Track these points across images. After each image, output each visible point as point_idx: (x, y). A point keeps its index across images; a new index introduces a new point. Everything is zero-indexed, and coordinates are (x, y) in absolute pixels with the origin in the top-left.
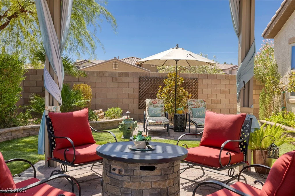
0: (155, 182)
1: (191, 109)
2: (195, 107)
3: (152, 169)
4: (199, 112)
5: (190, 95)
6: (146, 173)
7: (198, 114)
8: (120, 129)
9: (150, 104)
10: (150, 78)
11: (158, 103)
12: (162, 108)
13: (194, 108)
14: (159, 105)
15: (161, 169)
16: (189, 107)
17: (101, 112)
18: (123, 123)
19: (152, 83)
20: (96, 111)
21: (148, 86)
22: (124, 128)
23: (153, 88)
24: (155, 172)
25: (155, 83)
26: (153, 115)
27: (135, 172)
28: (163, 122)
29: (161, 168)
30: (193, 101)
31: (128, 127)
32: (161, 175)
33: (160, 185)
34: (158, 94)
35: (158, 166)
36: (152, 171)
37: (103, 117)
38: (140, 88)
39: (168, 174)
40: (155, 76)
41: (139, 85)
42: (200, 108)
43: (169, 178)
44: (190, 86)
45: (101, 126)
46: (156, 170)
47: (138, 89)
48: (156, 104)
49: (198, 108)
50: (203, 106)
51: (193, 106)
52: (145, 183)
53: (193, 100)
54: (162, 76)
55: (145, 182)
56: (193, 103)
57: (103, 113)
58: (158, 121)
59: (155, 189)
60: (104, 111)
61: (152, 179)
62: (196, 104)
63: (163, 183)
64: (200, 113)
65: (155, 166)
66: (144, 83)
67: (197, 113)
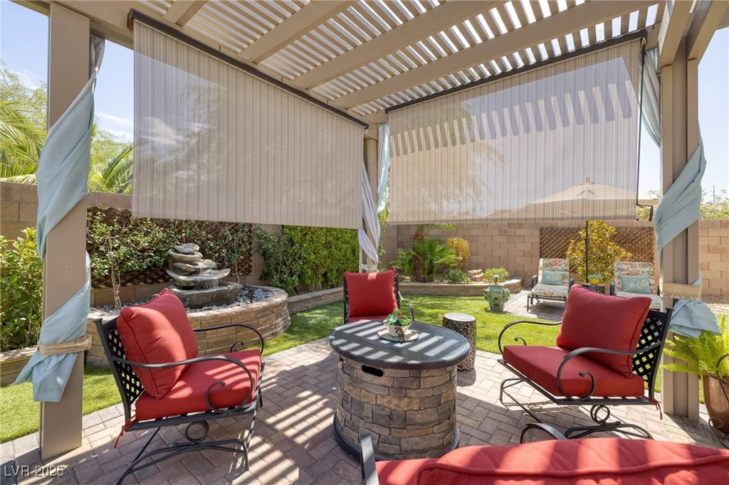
0: (383, 396)
1: (619, 277)
2: (628, 274)
3: (379, 373)
4: (635, 282)
5: (630, 254)
6: (369, 377)
7: (632, 285)
8: (486, 298)
9: (546, 266)
10: (558, 229)
11: (560, 265)
12: (565, 272)
13: (627, 276)
14: (560, 268)
15: (393, 378)
16: (616, 274)
17: (479, 273)
18: (488, 290)
19: (561, 236)
20: (474, 271)
21: (556, 240)
22: (490, 296)
23: (564, 243)
24: (382, 380)
25: (566, 236)
26: (548, 282)
27: (355, 371)
28: (555, 293)
29: (392, 375)
30: (626, 264)
31: (496, 296)
32: (392, 387)
33: (389, 402)
34: (569, 252)
35: (387, 372)
36: (378, 377)
37: (481, 279)
38: (541, 243)
39: (406, 389)
40: (567, 226)
41: (541, 239)
42: (639, 276)
43: (409, 395)
44: (634, 239)
45: (471, 291)
46: (383, 377)
47: (539, 245)
48: (555, 267)
49: (634, 276)
50: (645, 274)
51: (625, 272)
52: (366, 393)
53: (625, 262)
54: (579, 225)
55: (367, 391)
56: (625, 267)
57: (482, 274)
58: (547, 292)
59: (383, 407)
60: (484, 271)
61: (377, 390)
62: (630, 269)
63: (395, 401)
64: (638, 284)
65: (382, 369)
66: (547, 236)
67: (630, 285)
